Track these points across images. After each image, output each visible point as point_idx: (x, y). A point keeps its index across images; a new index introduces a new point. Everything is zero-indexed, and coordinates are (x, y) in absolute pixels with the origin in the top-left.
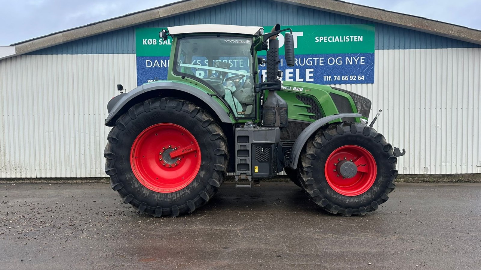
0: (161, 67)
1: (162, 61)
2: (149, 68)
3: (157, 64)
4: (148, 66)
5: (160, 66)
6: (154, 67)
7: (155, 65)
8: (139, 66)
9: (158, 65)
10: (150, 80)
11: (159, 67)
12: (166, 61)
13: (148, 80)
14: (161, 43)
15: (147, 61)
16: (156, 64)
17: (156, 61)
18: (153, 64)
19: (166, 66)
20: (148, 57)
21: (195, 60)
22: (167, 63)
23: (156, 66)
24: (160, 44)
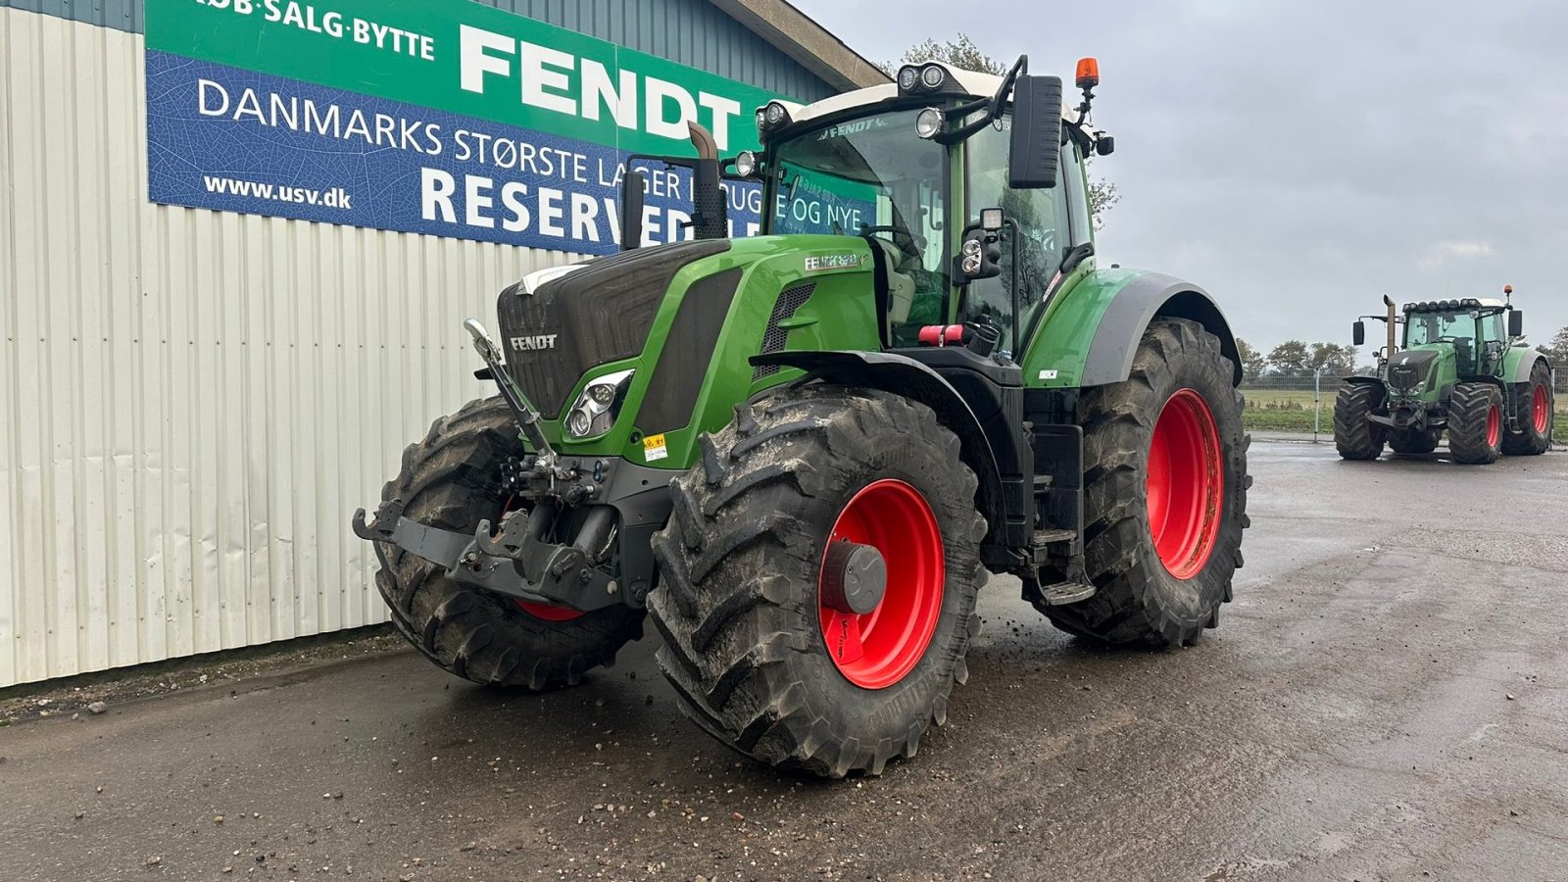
0: (274, 123)
1: (275, 98)
2: (211, 117)
3: (254, 109)
4: (207, 109)
5: (268, 117)
6: (237, 117)
7: (241, 109)
8: (162, 100)
9: (258, 112)
10: (216, 180)
11: (263, 121)
12: (294, 100)
13: (207, 179)
14: (272, 14)
15: (202, 83)
16: (249, 105)
17: (249, 92)
18: (233, 106)
19: (293, 125)
20: (207, 64)
21: (418, 124)
22: (298, 111)
23: (251, 116)
24: (267, 17)
